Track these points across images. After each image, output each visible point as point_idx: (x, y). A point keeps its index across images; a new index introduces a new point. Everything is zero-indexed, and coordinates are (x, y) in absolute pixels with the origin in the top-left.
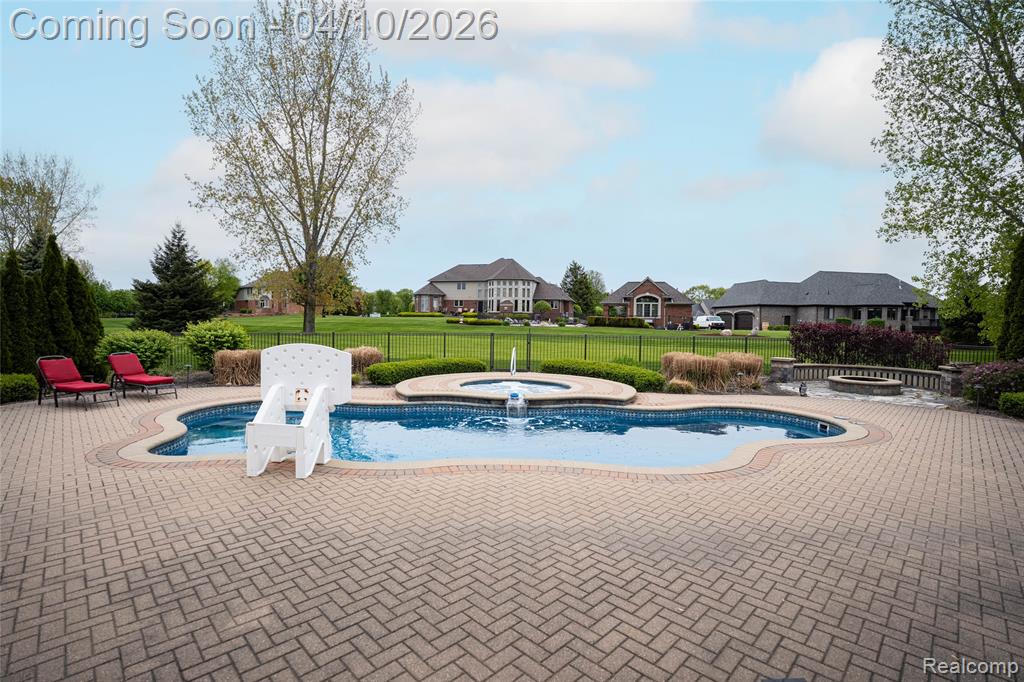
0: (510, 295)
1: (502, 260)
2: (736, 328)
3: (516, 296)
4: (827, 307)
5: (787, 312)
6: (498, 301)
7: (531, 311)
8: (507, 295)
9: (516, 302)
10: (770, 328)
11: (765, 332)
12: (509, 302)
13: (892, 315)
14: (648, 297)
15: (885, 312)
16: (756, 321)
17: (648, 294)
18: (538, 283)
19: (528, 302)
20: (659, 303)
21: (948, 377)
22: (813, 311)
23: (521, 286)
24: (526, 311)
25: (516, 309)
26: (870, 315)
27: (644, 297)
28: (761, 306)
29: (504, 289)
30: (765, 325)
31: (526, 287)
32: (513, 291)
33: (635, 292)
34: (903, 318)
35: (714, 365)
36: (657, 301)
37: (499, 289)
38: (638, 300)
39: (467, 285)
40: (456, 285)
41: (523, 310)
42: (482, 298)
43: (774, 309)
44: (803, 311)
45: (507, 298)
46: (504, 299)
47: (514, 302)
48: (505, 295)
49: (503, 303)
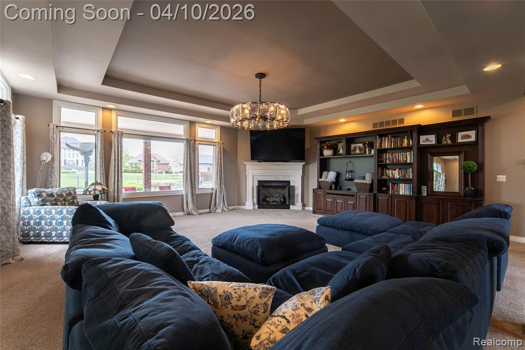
0: (73, 157)
6: (65, 160)
9: (77, 161)
12: (72, 161)
20: (155, 163)
25: (77, 164)
29: (69, 154)
45: (71, 159)
46: (69, 159)
47: (76, 161)
48: (69, 157)
49: (69, 161)
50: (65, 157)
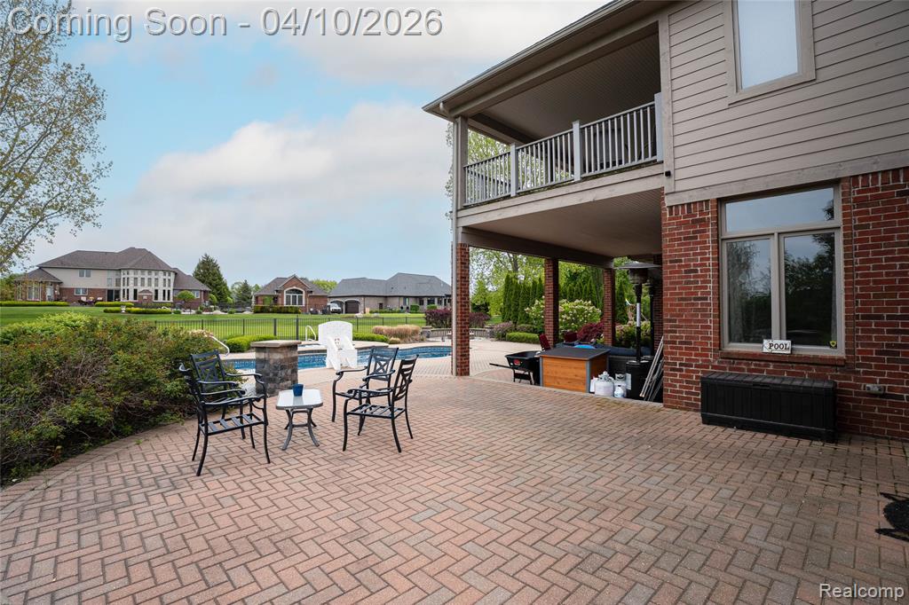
0: (150, 285)
1: (132, 250)
2: (346, 313)
3: (156, 285)
4: (405, 297)
5: (381, 301)
6: (135, 291)
7: (171, 301)
8: (146, 285)
9: (156, 291)
10: (371, 312)
11: (368, 314)
12: (148, 291)
13: (440, 302)
14: (296, 290)
15: (436, 300)
16: (361, 307)
17: (295, 288)
18: (176, 274)
19: (169, 291)
20: (304, 295)
21: (488, 331)
22: (397, 300)
23: (161, 276)
24: (166, 301)
25: (156, 298)
26: (429, 302)
27: (293, 290)
28: (364, 296)
30: (368, 310)
31: (167, 277)
32: (153, 280)
33: (285, 287)
34: (445, 304)
35: (407, 331)
36: (302, 293)
37: (136, 279)
38: (287, 292)
39: (93, 273)
40: (78, 272)
41: (164, 299)
42: (113, 287)
43: (373, 298)
44: (390, 300)
45: (146, 288)
46: (142, 289)
47: (154, 292)
48: (143, 285)
49: (141, 292)
50: (135, 284)
